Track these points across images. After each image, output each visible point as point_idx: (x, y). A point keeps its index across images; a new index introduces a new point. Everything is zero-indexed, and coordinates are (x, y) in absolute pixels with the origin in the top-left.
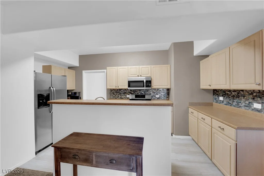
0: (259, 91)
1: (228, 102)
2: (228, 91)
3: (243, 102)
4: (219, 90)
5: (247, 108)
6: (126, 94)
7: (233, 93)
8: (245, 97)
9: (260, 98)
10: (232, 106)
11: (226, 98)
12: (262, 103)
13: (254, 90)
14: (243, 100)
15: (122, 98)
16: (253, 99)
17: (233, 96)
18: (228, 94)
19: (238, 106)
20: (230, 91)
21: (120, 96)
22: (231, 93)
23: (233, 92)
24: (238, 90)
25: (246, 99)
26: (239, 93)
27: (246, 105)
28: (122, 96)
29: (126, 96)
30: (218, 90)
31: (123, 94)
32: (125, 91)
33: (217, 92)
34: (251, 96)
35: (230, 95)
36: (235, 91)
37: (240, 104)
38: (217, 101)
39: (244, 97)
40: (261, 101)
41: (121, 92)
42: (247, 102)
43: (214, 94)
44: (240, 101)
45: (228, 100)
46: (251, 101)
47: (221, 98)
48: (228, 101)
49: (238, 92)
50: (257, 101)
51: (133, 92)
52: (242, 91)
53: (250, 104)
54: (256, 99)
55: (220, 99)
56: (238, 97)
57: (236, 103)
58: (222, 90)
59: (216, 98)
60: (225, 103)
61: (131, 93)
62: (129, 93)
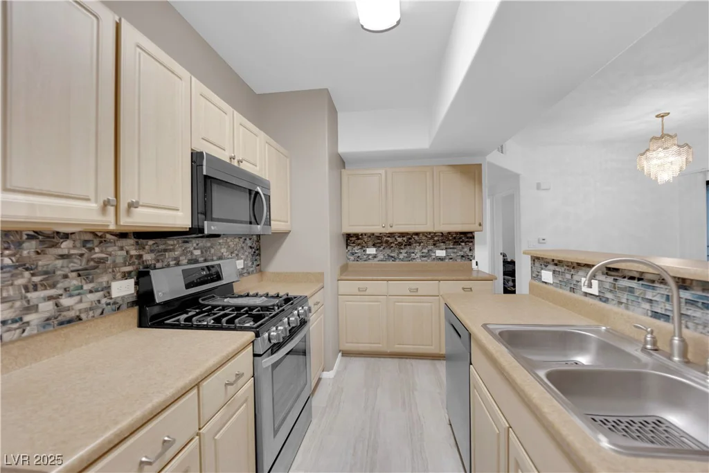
0: (442, 233)
1: (389, 255)
2: (389, 237)
3: (418, 251)
4: (365, 234)
5: (425, 259)
6: (104, 279)
7: (398, 239)
8: (422, 244)
9: (444, 242)
10: (398, 260)
11: (384, 249)
12: (446, 248)
13: (435, 233)
14: (418, 248)
15: (72, 314)
16: (434, 245)
17: (400, 244)
18: (387, 242)
19: (409, 258)
20: (391, 235)
21: (47, 308)
22: (396, 239)
23: (399, 237)
24: (407, 234)
25: (424, 245)
26: (410, 239)
27: (424, 254)
28: (66, 301)
29: (107, 290)
30: (362, 235)
31: (74, 282)
32: (98, 254)
33: (358, 239)
34: (431, 242)
35: (391, 243)
36: (402, 235)
37: (413, 255)
38: (359, 257)
39: (420, 243)
40: (445, 247)
41: (62, 257)
42: (425, 251)
43: (347, 245)
44: (412, 251)
45: (388, 251)
46: (430, 247)
47: (371, 251)
48: (388, 253)
49: (410, 236)
50: (439, 247)
51: (152, 251)
52: (417, 234)
53: (430, 252)
54: (438, 245)
55: (368, 252)
56: (409, 245)
57: (406, 255)
58: (373, 234)
59: (356, 251)
60: (381, 256)
61: (143, 262)
62: (130, 265)
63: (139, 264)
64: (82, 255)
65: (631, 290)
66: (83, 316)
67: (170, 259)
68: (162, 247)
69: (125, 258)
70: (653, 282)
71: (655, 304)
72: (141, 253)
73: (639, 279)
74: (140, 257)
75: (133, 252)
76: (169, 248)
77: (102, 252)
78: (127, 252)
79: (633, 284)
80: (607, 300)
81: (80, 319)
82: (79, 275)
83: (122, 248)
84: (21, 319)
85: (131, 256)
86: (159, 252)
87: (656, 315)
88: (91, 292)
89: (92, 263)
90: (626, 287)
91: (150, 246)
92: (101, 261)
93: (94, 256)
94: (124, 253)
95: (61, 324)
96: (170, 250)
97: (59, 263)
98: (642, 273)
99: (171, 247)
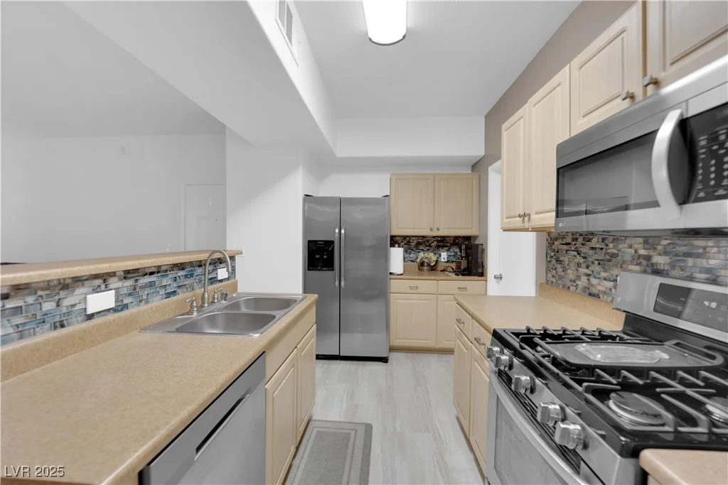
6: (614, 272)
15: (595, 291)
21: (585, 280)
31: (597, 268)
32: (612, 249)
41: (592, 249)
61: (653, 265)
62: (637, 264)
63: (647, 265)
64: (602, 249)
65: (152, 284)
66: (601, 295)
67: (698, 270)
68: (681, 249)
69: (632, 256)
70: (166, 271)
71: (168, 287)
72: (651, 253)
73: (158, 272)
74: (648, 258)
75: (642, 252)
76: (695, 251)
77: (614, 248)
78: (636, 251)
79: (153, 278)
80: (126, 307)
81: (599, 297)
82: (599, 264)
83: (630, 247)
84: (575, 282)
85: (640, 256)
86: (677, 255)
87: (168, 295)
88: (605, 279)
89: (608, 257)
90: (146, 284)
91: (665, 246)
92: (614, 256)
93: (609, 251)
94: (632, 251)
95: (590, 294)
96: (698, 256)
97: (591, 252)
98: (160, 267)
99: (701, 251)
